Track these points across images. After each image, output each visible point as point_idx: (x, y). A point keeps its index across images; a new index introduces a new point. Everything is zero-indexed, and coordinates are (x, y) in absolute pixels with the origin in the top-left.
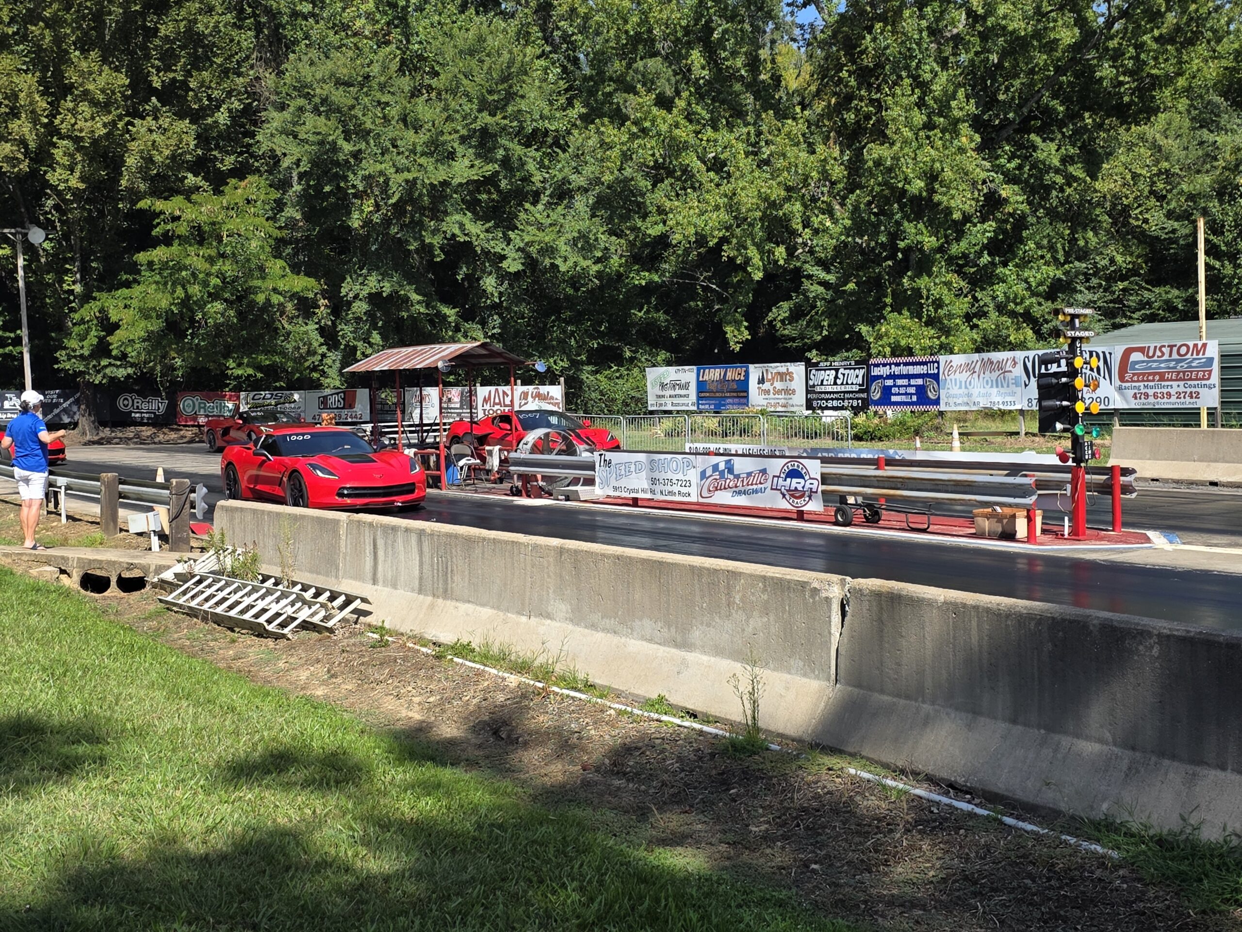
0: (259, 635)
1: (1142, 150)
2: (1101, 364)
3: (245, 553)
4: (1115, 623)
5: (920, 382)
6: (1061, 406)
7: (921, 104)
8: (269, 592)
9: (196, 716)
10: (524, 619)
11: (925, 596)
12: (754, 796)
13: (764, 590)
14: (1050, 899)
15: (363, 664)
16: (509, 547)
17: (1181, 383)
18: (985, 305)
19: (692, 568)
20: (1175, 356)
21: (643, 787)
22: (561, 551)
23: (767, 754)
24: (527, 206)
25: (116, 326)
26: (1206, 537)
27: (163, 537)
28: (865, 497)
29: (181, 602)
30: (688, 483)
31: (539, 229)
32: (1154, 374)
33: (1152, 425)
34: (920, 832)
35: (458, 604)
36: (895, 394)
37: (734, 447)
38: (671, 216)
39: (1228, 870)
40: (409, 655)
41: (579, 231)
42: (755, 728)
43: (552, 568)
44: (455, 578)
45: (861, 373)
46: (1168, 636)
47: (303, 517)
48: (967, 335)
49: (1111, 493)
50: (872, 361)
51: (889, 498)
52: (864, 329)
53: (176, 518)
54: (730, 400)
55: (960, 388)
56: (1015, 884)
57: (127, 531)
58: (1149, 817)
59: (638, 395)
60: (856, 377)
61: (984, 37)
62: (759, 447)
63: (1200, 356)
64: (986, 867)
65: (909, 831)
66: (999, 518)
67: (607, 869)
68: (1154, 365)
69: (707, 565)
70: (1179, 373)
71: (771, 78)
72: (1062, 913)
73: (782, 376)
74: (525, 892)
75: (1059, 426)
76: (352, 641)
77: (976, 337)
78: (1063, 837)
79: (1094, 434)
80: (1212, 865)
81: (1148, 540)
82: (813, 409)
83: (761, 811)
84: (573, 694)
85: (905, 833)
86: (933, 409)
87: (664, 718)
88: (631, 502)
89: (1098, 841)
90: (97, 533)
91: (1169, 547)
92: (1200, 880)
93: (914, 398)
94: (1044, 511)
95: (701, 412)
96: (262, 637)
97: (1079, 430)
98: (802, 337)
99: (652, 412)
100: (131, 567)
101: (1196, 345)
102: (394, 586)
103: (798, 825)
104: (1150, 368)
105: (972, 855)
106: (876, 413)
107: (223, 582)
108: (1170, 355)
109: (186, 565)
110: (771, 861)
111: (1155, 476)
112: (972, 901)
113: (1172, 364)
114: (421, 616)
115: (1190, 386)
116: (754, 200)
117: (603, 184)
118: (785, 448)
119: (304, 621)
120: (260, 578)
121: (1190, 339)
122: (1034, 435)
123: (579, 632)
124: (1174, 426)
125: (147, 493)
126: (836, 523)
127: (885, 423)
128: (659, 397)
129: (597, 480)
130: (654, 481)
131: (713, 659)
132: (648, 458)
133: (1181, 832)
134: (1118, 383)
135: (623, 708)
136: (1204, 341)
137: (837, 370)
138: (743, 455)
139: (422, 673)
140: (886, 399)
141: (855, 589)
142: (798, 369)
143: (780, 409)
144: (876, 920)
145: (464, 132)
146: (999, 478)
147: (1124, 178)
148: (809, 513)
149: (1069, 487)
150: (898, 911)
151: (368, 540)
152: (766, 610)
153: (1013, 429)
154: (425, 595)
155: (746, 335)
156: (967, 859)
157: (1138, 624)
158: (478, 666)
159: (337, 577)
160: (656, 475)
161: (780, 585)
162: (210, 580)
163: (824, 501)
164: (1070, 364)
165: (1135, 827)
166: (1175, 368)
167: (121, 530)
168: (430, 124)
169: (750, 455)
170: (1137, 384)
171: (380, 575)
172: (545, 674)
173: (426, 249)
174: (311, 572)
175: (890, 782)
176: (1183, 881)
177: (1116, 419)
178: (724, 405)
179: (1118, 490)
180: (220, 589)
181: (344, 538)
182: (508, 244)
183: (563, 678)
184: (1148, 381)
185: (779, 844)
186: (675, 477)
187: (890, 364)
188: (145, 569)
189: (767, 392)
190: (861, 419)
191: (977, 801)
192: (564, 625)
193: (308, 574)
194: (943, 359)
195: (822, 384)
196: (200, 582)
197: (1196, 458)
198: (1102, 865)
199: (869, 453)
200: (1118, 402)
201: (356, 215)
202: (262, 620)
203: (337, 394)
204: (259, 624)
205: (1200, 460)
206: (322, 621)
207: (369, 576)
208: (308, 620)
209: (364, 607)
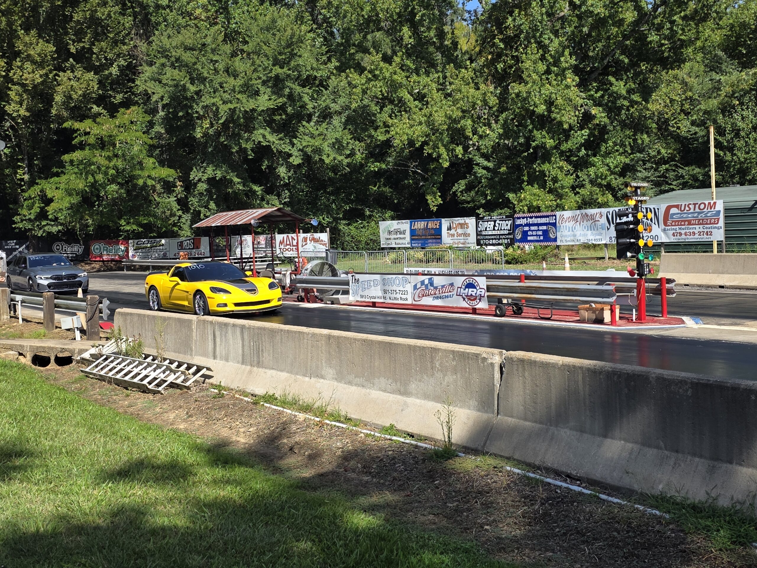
0: (144, 392)
1: (676, 85)
2: (653, 215)
3: (134, 341)
4: (665, 376)
5: (545, 228)
6: (630, 242)
7: (543, 58)
8: (149, 365)
9: (105, 443)
10: (307, 379)
11: (551, 361)
12: (450, 485)
13: (454, 359)
14: (629, 544)
15: (208, 408)
16: (297, 335)
17: (701, 226)
18: (584, 180)
19: (409, 346)
20: (697, 210)
21: (382, 481)
22: (329, 337)
23: (457, 459)
24: (304, 123)
25: (51, 201)
26: (717, 320)
27: (82, 331)
28: (513, 299)
29: (94, 372)
30: (405, 292)
31: (311, 137)
32: (685, 221)
33: (684, 252)
34: (550, 504)
35: (266, 370)
36: (530, 236)
37: (433, 270)
38: (392, 128)
39: (734, 524)
40: (237, 402)
41: (336, 139)
42: (449, 443)
43: (324, 348)
44: (264, 355)
45: (510, 222)
46: (697, 384)
47: (169, 318)
48: (572, 199)
49: (661, 294)
50: (516, 216)
51: (528, 300)
52: (511, 196)
53: (90, 319)
54: (431, 241)
55: (569, 231)
56: (607, 535)
57: (60, 328)
58: (687, 493)
59: (374, 238)
60: (506, 225)
61: (579, 17)
62: (449, 269)
63: (712, 210)
64: (590, 525)
65: (543, 504)
66: (594, 311)
67: (361, 533)
68: (685, 216)
69: (418, 344)
70: (700, 220)
71: (452, 43)
72: (636, 552)
73: (462, 226)
74: (312, 548)
75: (629, 254)
76: (201, 394)
77: (578, 199)
78: (636, 506)
79: (650, 258)
80: (725, 521)
81: (683, 322)
82: (481, 245)
83: (454, 494)
84: (338, 424)
85: (541, 505)
86: (553, 244)
87: (394, 438)
88: (371, 305)
89: (657, 508)
90: (41, 329)
91: (696, 326)
92: (718, 531)
93: (542, 238)
94: (621, 306)
95: (413, 248)
96: (146, 393)
97: (641, 256)
98: (473, 201)
99: (383, 249)
100: (63, 350)
101: (709, 203)
102: (227, 360)
103: (476, 502)
104: (682, 217)
105: (582, 518)
106: (519, 247)
107: (120, 359)
108: (694, 209)
109: (97, 349)
110: (461, 525)
111: (686, 283)
112: (582, 546)
113: (696, 215)
114: (244, 378)
115: (707, 228)
116: (443, 119)
117: (350, 109)
118: (464, 270)
119: (171, 382)
120: (144, 356)
121: (706, 200)
122: (614, 259)
123: (341, 386)
124: (698, 252)
125: (72, 305)
126: (496, 315)
127: (524, 253)
128: (387, 239)
129: (351, 291)
130: (385, 292)
131: (423, 401)
132: (381, 277)
133: (706, 502)
134: (663, 227)
135: (369, 432)
136: (715, 201)
137: (495, 221)
138: (439, 275)
139: (245, 413)
140: (524, 239)
141: (508, 357)
142: (471, 221)
143: (461, 245)
144: (524, 559)
145: (264, 78)
146: (593, 286)
147: (665, 102)
148: (480, 309)
149: (635, 291)
150: (537, 553)
151: (210, 332)
152: (455, 371)
153: (601, 255)
154: (246, 365)
155: (440, 201)
156: (579, 521)
157: (679, 376)
158: (279, 408)
159: (191, 355)
160: (387, 288)
161: (463, 355)
162: (113, 358)
163: (489, 302)
164: (635, 217)
165: (679, 500)
166: (697, 217)
167: (57, 327)
168: (244, 73)
169: (443, 275)
171: (218, 353)
172: (321, 412)
173: (243, 151)
174: (175, 352)
175: (532, 475)
176: (708, 531)
177: (662, 248)
178: (427, 244)
179: (665, 292)
180: (119, 364)
181: (195, 331)
182: (293, 147)
183: (332, 415)
184: (681, 225)
185: (465, 514)
186: (398, 289)
187: (527, 217)
188: (72, 351)
189: (453, 235)
190: (510, 251)
191: (584, 485)
192: (332, 382)
193: (173, 353)
194: (558, 214)
195: (486, 230)
196: (106, 359)
197: (711, 271)
198: (660, 523)
199: (515, 272)
200: (664, 239)
201: (198, 130)
202: (145, 382)
203: (189, 240)
204: (143, 385)
205: (713, 273)
206: (182, 382)
207: (211, 354)
208: (174, 381)
209: (208, 373)
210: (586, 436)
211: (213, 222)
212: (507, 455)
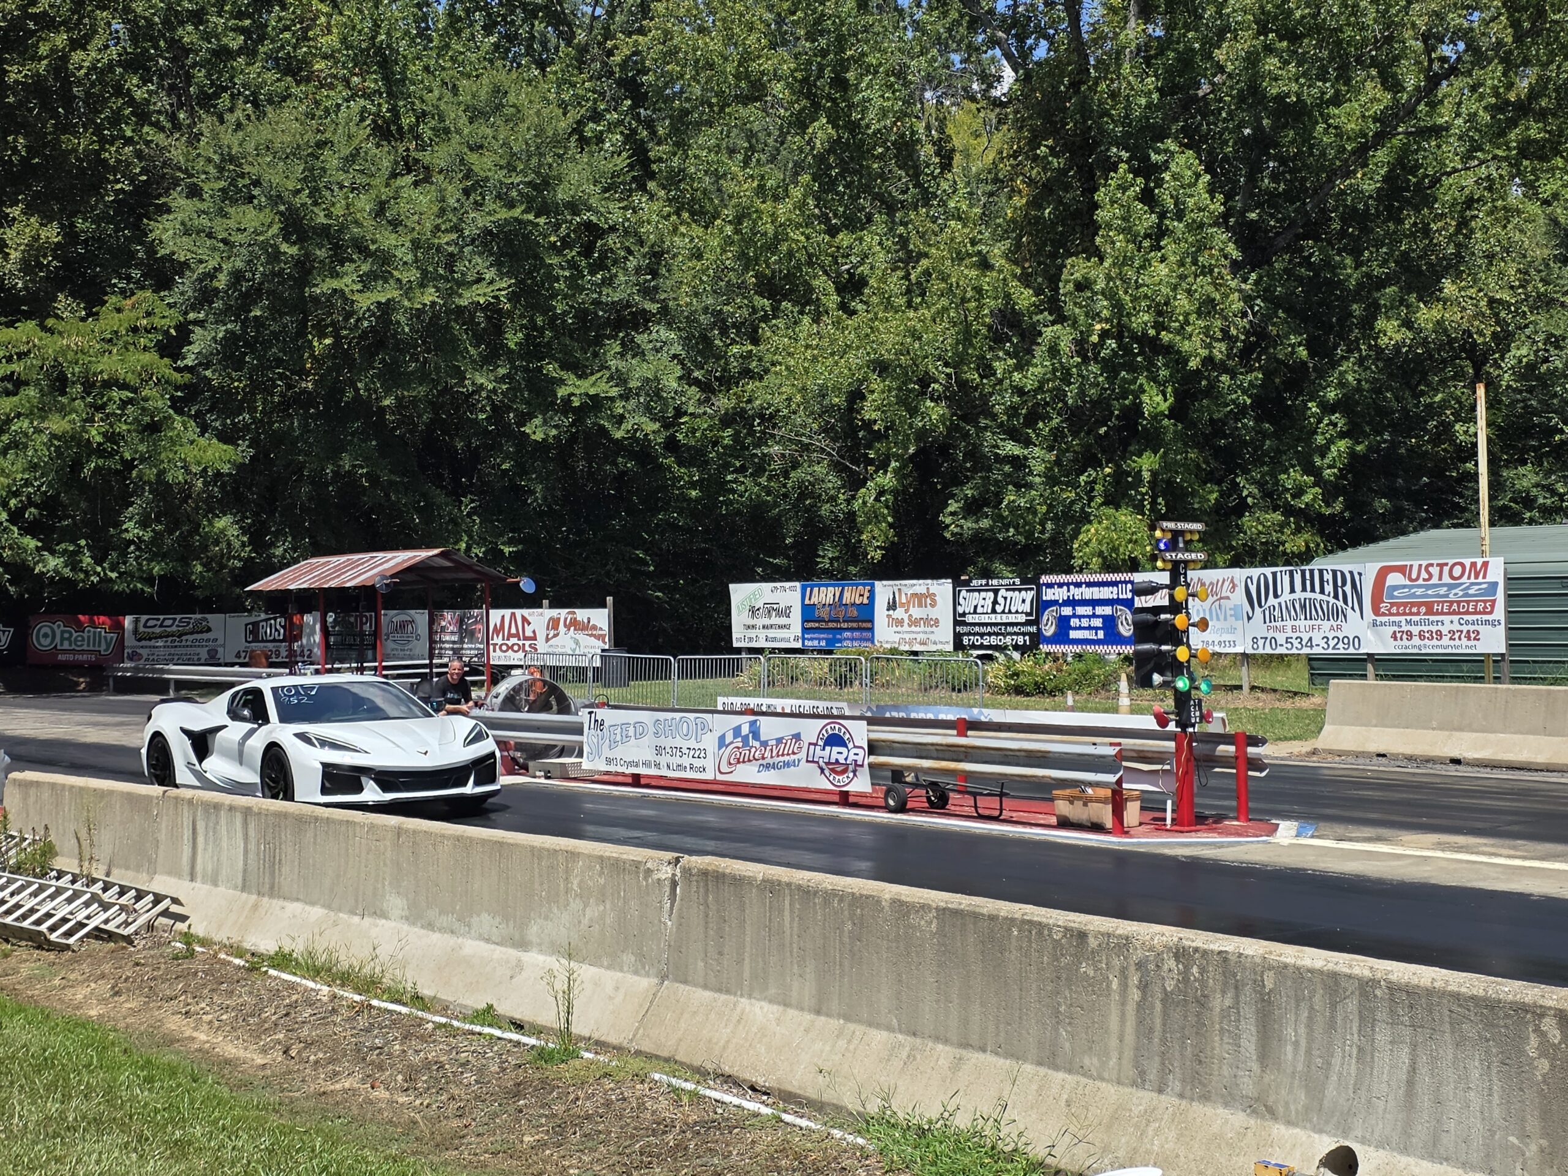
0: (39, 947)
2: (1348, 588)
3: (34, 840)
4: (903, 898)
5: (1107, 610)
6: (1159, 651)
8: (59, 891)
10: (356, 919)
11: (747, 874)
13: (602, 873)
15: (154, 979)
16: (343, 828)
17: (1456, 618)
20: (1447, 579)
21: (427, 1101)
22: (399, 831)
28: (929, 772)
30: (702, 754)
32: (1419, 605)
35: (287, 904)
36: (1076, 629)
37: (780, 704)
40: (216, 968)
42: (565, 1034)
43: (388, 854)
44: (283, 870)
45: (1029, 595)
47: (111, 793)
50: (1045, 579)
51: (967, 776)
54: (847, 634)
58: (915, 1107)
60: (1021, 601)
63: (1480, 580)
66: (1085, 802)
68: (1419, 592)
70: (1452, 603)
73: (919, 599)
75: (1157, 678)
76: (154, 952)
78: (833, 1131)
81: (1273, 832)
82: (963, 649)
83: (543, 1120)
84: (394, 1007)
85: (678, 1134)
86: (1125, 650)
87: (487, 1030)
88: (630, 780)
91: (1288, 841)
93: (1101, 635)
95: (805, 651)
96: (43, 949)
97: (1182, 684)
99: (739, 651)
101: (1474, 564)
102: (215, 882)
104: (1414, 595)
106: (1048, 654)
107: (4, 880)
108: (1440, 579)
111: (1382, 751)
113: (1443, 590)
114: (241, 920)
115: (1467, 623)
119: (97, 928)
120: (54, 873)
121: (1467, 557)
122: (1263, 690)
126: (886, 809)
127: (1059, 670)
128: (748, 627)
129: (586, 749)
130: (659, 750)
132: (650, 717)
133: (938, 1120)
134: (1372, 616)
136: (1486, 558)
137: (996, 592)
138: (792, 715)
139: (223, 987)
140: (1063, 635)
141: (685, 868)
142: (943, 588)
148: (855, 794)
149: (1174, 759)
151: (187, 822)
152: (602, 896)
154: (250, 893)
155: (892, 536)
158: (295, 978)
159: (149, 872)
160: (662, 741)
161: (616, 866)
163: (872, 777)
164: (1172, 597)
165: (901, 1117)
166: (1447, 596)
170: (1397, 619)
171: (199, 867)
172: (369, 985)
177: (1370, 667)
178: (840, 641)
179: (1246, 765)
181: (158, 820)
183: (389, 991)
184: (1411, 614)
186: (685, 745)
187: (1068, 584)
189: (900, 622)
190: (1024, 664)
191: (770, 1101)
192: (399, 925)
195: (975, 612)
197: (1434, 724)
198: (853, 1156)
199: (949, 711)
200: (1373, 645)
202: (43, 928)
204: (40, 933)
205: (1441, 729)
206: (118, 927)
207: (186, 868)
208: (103, 926)
209: (174, 909)
210: (792, 1012)
211: (294, 580)
212: (665, 1054)
